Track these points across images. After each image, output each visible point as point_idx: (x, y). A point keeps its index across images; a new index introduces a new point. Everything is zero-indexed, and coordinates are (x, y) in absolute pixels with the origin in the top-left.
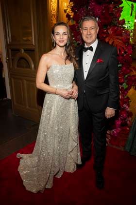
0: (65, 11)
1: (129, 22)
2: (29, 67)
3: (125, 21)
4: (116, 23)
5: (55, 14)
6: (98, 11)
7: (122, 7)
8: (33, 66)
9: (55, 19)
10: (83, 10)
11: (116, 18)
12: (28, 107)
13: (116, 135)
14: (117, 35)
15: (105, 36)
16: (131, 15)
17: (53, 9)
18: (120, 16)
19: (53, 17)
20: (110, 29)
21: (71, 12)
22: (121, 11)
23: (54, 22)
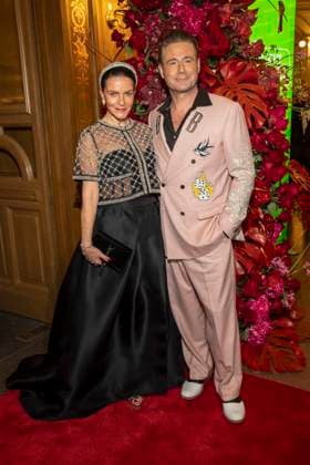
0: (110, 25)
1: (273, 47)
2: (20, 173)
3: (263, 46)
4: (239, 49)
5: (83, 31)
6: (194, 22)
7: (256, 11)
8: (29, 170)
9: (82, 44)
10: (155, 19)
11: (240, 37)
12: (18, 281)
13: (259, 342)
14: (243, 81)
15: (211, 85)
16: (280, 29)
17: (76, 19)
18: (248, 32)
19: (79, 40)
20: (226, 67)
21: (125, 26)
22: (253, 21)
23: (80, 53)
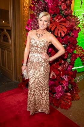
5: (27, 5)
9: (26, 9)
12: (7, 69)
13: (57, 98)
23: (25, 11)
